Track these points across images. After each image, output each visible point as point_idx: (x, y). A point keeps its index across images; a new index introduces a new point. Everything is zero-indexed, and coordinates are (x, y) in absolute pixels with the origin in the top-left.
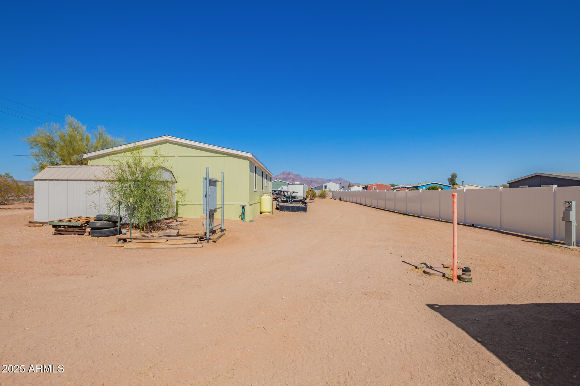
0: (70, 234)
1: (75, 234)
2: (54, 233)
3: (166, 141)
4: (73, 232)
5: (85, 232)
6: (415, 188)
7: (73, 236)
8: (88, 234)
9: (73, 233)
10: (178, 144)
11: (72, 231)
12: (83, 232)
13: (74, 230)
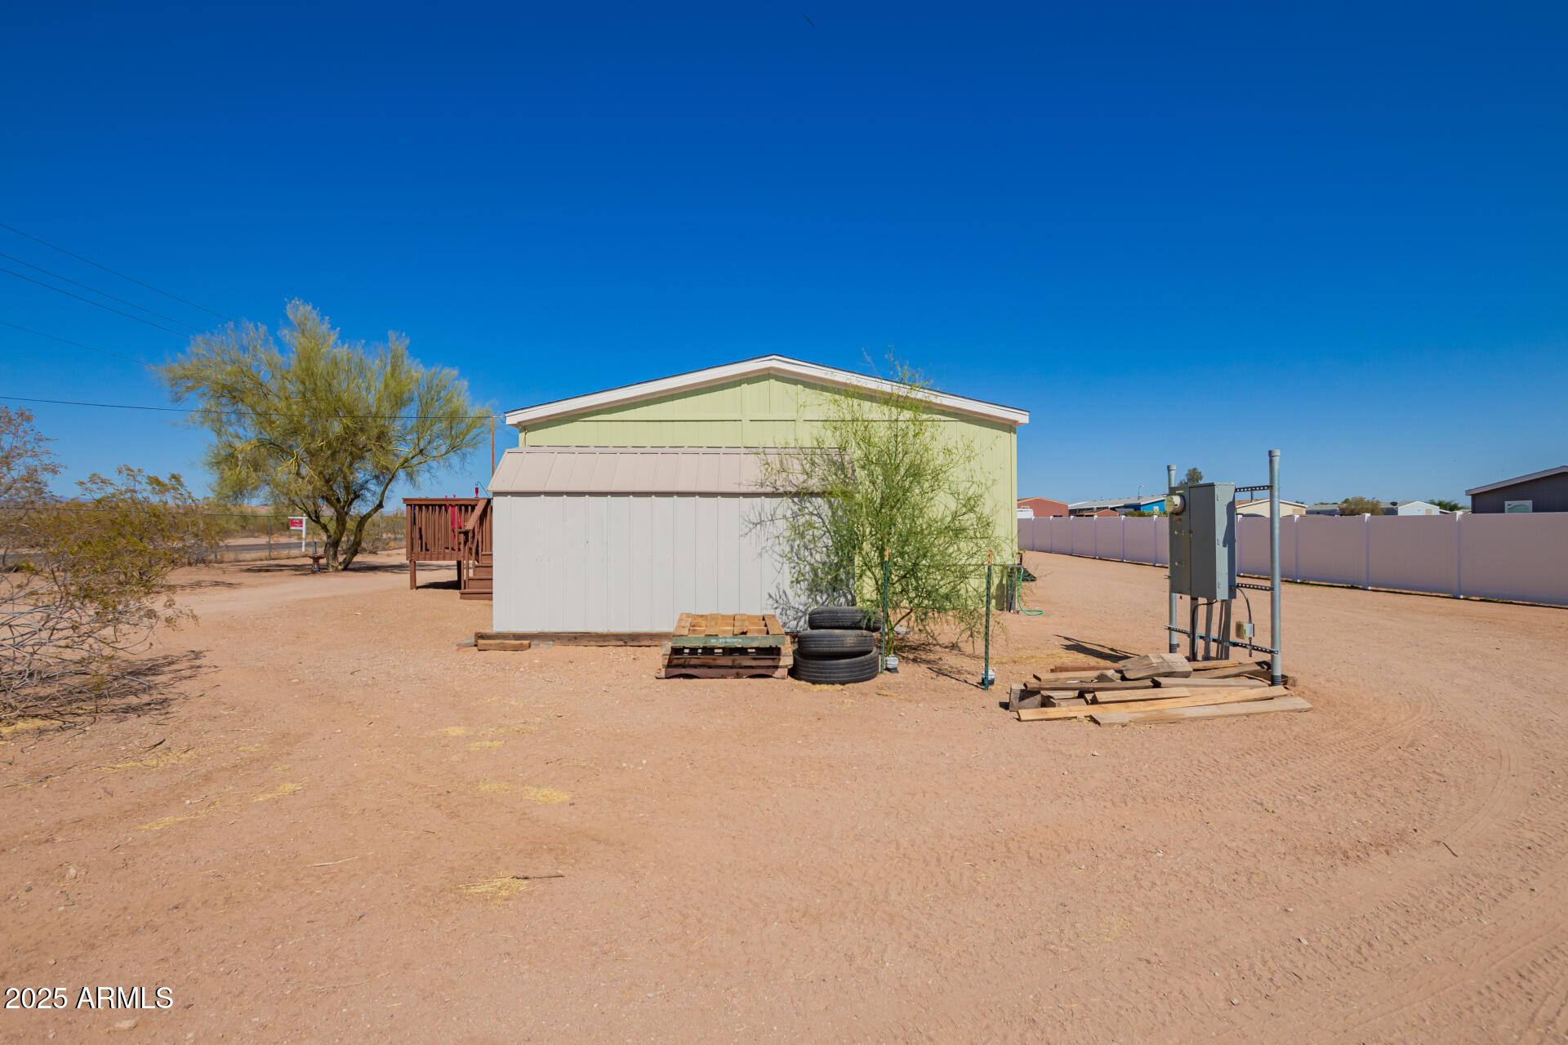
0: (723, 677)
1: (738, 676)
2: (663, 674)
3: (766, 372)
4: (731, 667)
5: (776, 667)
6: (1132, 510)
7: (730, 681)
8: (784, 672)
9: (734, 671)
10: (804, 382)
11: (730, 663)
12: (768, 667)
13: (737, 662)
